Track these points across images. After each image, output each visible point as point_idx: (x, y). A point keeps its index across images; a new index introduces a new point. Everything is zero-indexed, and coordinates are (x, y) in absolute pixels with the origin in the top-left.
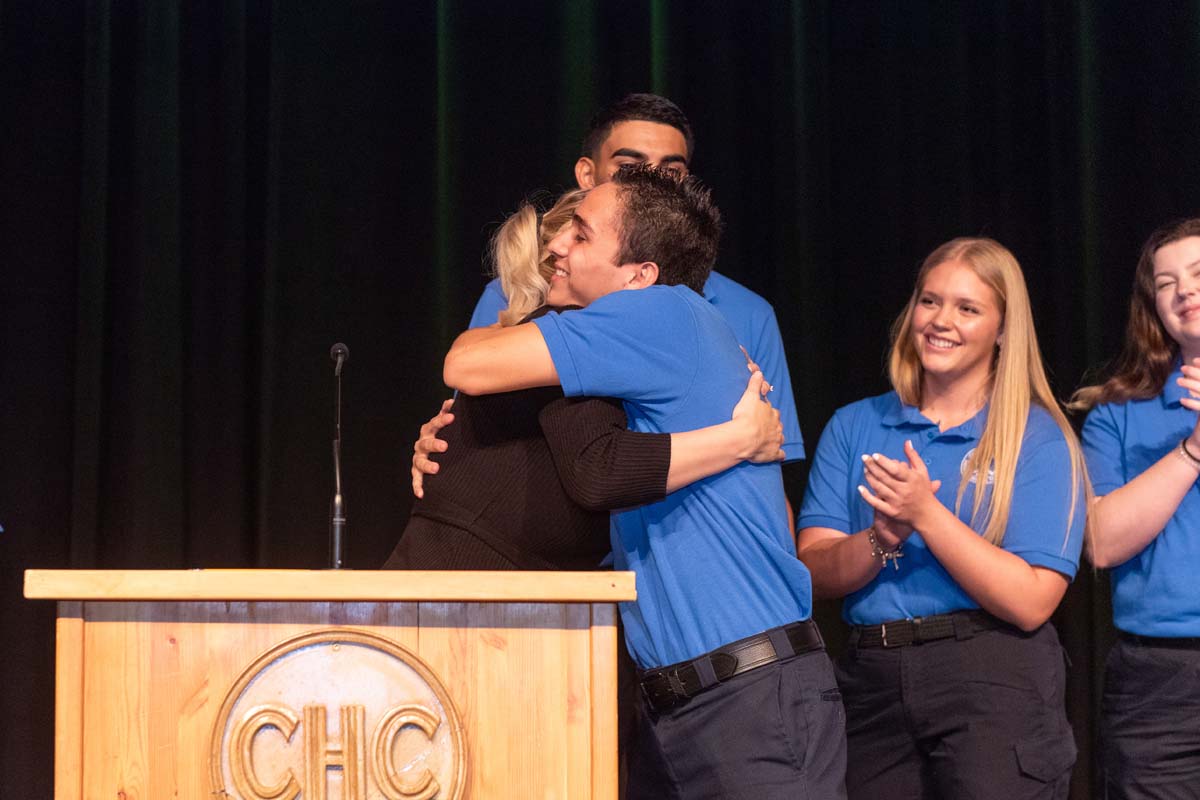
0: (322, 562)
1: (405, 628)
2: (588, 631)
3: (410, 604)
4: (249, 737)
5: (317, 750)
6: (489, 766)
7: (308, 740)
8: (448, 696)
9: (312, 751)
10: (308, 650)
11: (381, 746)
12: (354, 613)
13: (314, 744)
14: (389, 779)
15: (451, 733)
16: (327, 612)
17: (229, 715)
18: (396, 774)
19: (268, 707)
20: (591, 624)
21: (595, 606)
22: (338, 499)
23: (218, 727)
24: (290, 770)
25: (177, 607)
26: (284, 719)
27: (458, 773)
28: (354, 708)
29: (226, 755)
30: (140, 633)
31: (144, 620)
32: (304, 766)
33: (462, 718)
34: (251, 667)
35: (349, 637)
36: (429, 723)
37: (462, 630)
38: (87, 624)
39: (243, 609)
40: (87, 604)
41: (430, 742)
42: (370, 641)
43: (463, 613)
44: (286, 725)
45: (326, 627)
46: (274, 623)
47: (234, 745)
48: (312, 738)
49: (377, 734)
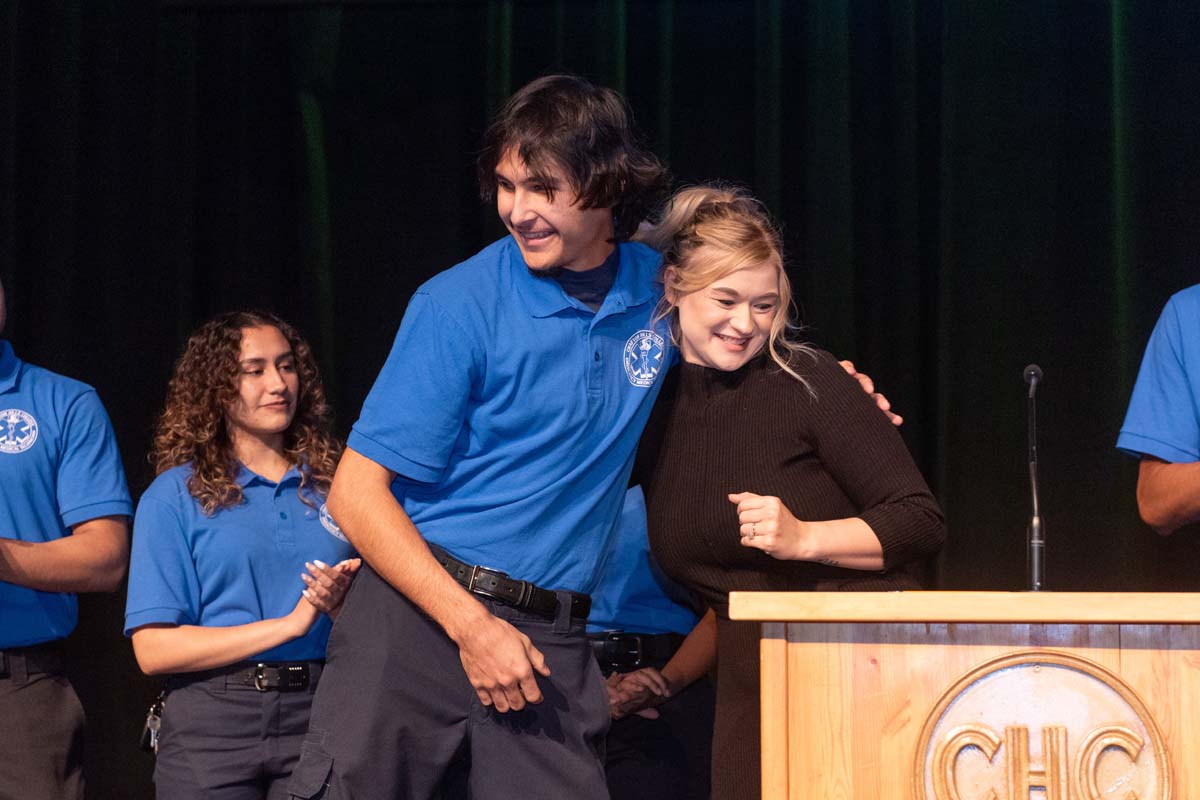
0: (1021, 584)
1: (1107, 651)
3: (1111, 626)
4: (951, 756)
5: (1020, 771)
6: (1194, 788)
7: (1011, 760)
8: (1151, 718)
9: (1014, 772)
10: (1009, 670)
11: (1084, 766)
12: (1055, 634)
13: (1017, 764)
15: (1155, 756)
16: (1027, 634)
17: (931, 736)
18: (1099, 795)
19: (969, 727)
22: (1036, 521)
23: (921, 746)
24: (993, 790)
25: (878, 628)
26: (987, 740)
27: (1162, 795)
28: (1056, 729)
29: (928, 773)
30: (843, 654)
31: (846, 642)
32: (1007, 787)
33: (1166, 740)
34: (952, 689)
35: (1050, 659)
36: (1133, 745)
37: (1164, 652)
38: (790, 645)
39: (943, 631)
40: (789, 625)
41: (1133, 764)
42: (1071, 662)
43: (1165, 635)
44: (988, 745)
45: (1027, 649)
46: (974, 644)
47: (937, 765)
48: (1014, 758)
49: (1080, 755)
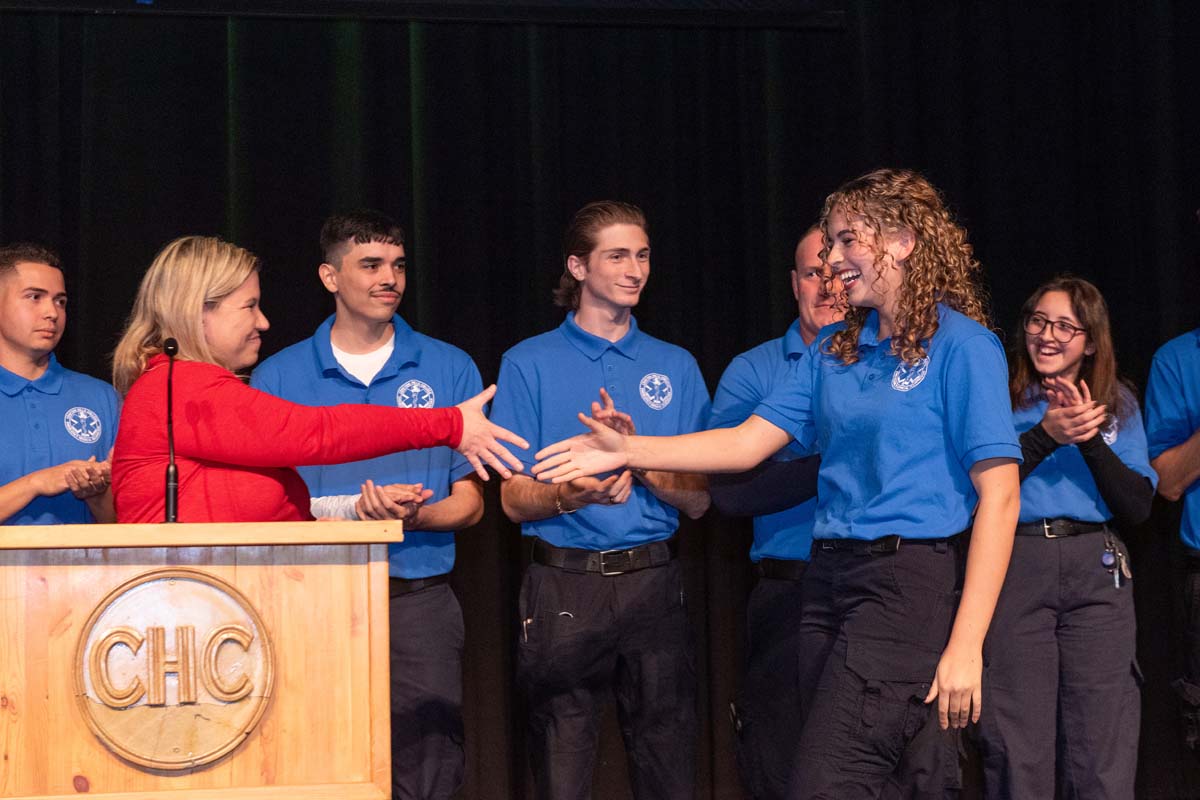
1: (225, 567)
2: (366, 566)
3: (229, 548)
4: (104, 652)
5: (158, 662)
6: (291, 668)
7: (151, 654)
8: (259, 617)
9: (154, 661)
10: (151, 583)
11: (208, 656)
12: (186, 556)
13: (155, 656)
14: (214, 681)
15: (262, 646)
16: (165, 555)
17: (87, 637)
18: (219, 678)
19: (119, 629)
20: (369, 560)
21: (372, 546)
23: (80, 646)
24: (136, 677)
25: (46, 554)
26: (133, 638)
27: (267, 676)
28: (187, 628)
29: (86, 666)
30: (18, 575)
31: (20, 565)
32: (148, 674)
33: (270, 633)
34: (105, 599)
35: (181, 574)
36: (245, 638)
37: (269, 567)
39: (98, 554)
41: (245, 653)
42: (198, 576)
43: (271, 553)
44: (132, 642)
45: (164, 567)
46: (123, 564)
47: (93, 659)
48: (153, 651)
49: (205, 647)
